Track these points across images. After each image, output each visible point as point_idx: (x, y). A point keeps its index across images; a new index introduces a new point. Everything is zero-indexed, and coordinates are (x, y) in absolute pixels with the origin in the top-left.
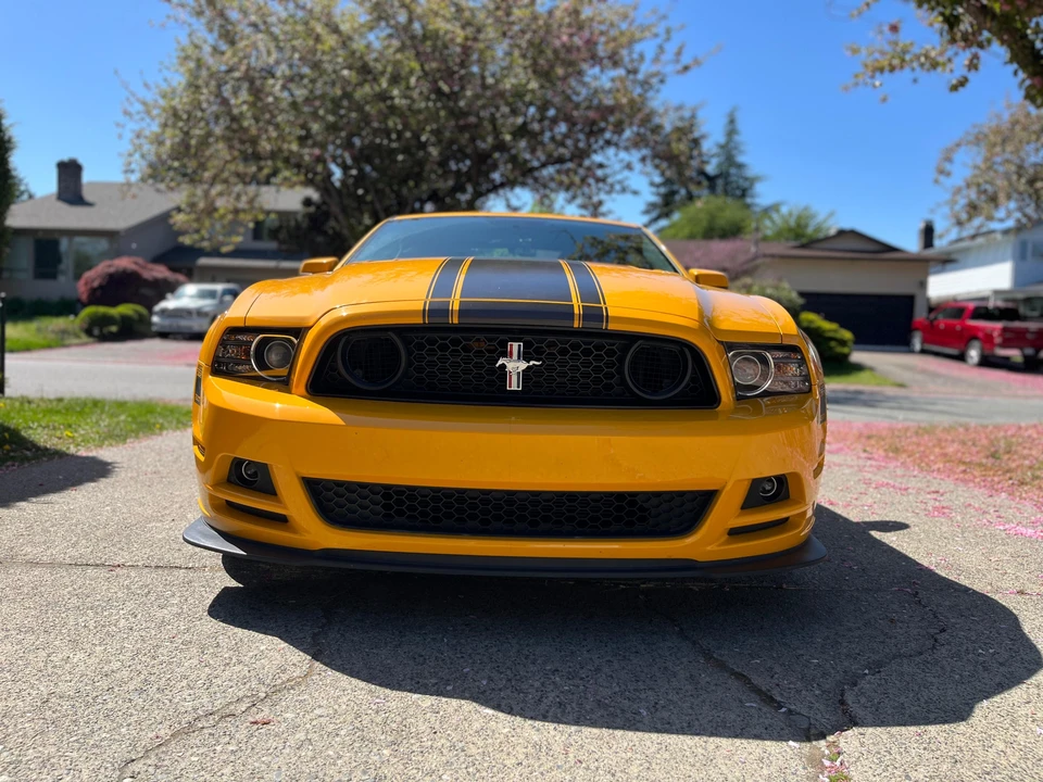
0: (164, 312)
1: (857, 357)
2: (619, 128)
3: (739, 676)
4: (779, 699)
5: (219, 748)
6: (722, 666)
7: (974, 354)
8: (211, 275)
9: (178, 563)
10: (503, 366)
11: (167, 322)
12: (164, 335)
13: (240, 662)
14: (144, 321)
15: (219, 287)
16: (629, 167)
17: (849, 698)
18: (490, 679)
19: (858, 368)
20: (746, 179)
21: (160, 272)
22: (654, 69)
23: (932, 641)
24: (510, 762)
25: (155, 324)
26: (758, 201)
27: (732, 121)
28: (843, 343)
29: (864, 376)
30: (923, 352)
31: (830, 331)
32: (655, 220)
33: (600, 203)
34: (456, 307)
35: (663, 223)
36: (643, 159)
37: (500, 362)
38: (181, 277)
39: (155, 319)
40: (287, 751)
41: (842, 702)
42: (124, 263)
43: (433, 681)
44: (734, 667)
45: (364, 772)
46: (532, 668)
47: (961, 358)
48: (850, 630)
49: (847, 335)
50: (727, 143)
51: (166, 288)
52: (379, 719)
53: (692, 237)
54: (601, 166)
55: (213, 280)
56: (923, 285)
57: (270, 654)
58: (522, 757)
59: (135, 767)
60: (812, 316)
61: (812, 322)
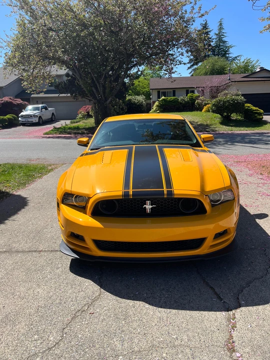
0: (22, 116)
1: (266, 118)
2: (178, 40)
3: (212, 288)
4: (222, 297)
5: (83, 323)
6: (207, 284)
8: (37, 101)
9: (57, 249)
10: (145, 207)
11: (24, 120)
12: (24, 124)
13: (82, 291)
14: (16, 119)
15: (40, 106)
16: (182, 54)
17: (240, 297)
18: (147, 294)
19: (266, 123)
20: (226, 47)
21: (19, 101)
22: (190, 16)
23: (266, 272)
24: (153, 324)
25: (20, 121)
26: (230, 55)
27: (221, 24)
28: (260, 114)
29: (268, 126)
31: (255, 110)
32: (192, 66)
33: (172, 69)
34: (131, 194)
35: (195, 67)
36: (187, 52)
37: (144, 206)
38: (26, 103)
39: (20, 119)
40: (100, 323)
41: (238, 299)
42: (6, 99)
43: (132, 295)
44: (211, 285)
45: (119, 329)
46: (158, 289)
48: (244, 267)
49: (262, 111)
50: (219, 33)
51: (22, 107)
52: (120, 311)
53: (206, 74)
54: (172, 55)
55: (37, 103)
57: (89, 287)
58: (156, 322)
59: (66, 330)
60: (249, 105)
61: (249, 107)
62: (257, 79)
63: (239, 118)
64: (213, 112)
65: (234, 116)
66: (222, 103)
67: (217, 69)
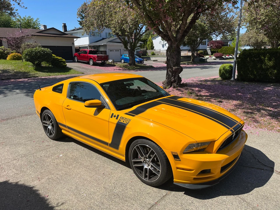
1: (69, 65)
7: (91, 62)
19: (70, 69)
28: (64, 62)
30: (78, 62)
31: (60, 59)
47: (88, 63)
49: (64, 60)
56: (73, 44)
60: (54, 55)
61: (54, 57)
62: (48, 35)
63: (47, 65)
64: (27, 60)
65: (44, 64)
66: (34, 53)
67: (3, 22)
